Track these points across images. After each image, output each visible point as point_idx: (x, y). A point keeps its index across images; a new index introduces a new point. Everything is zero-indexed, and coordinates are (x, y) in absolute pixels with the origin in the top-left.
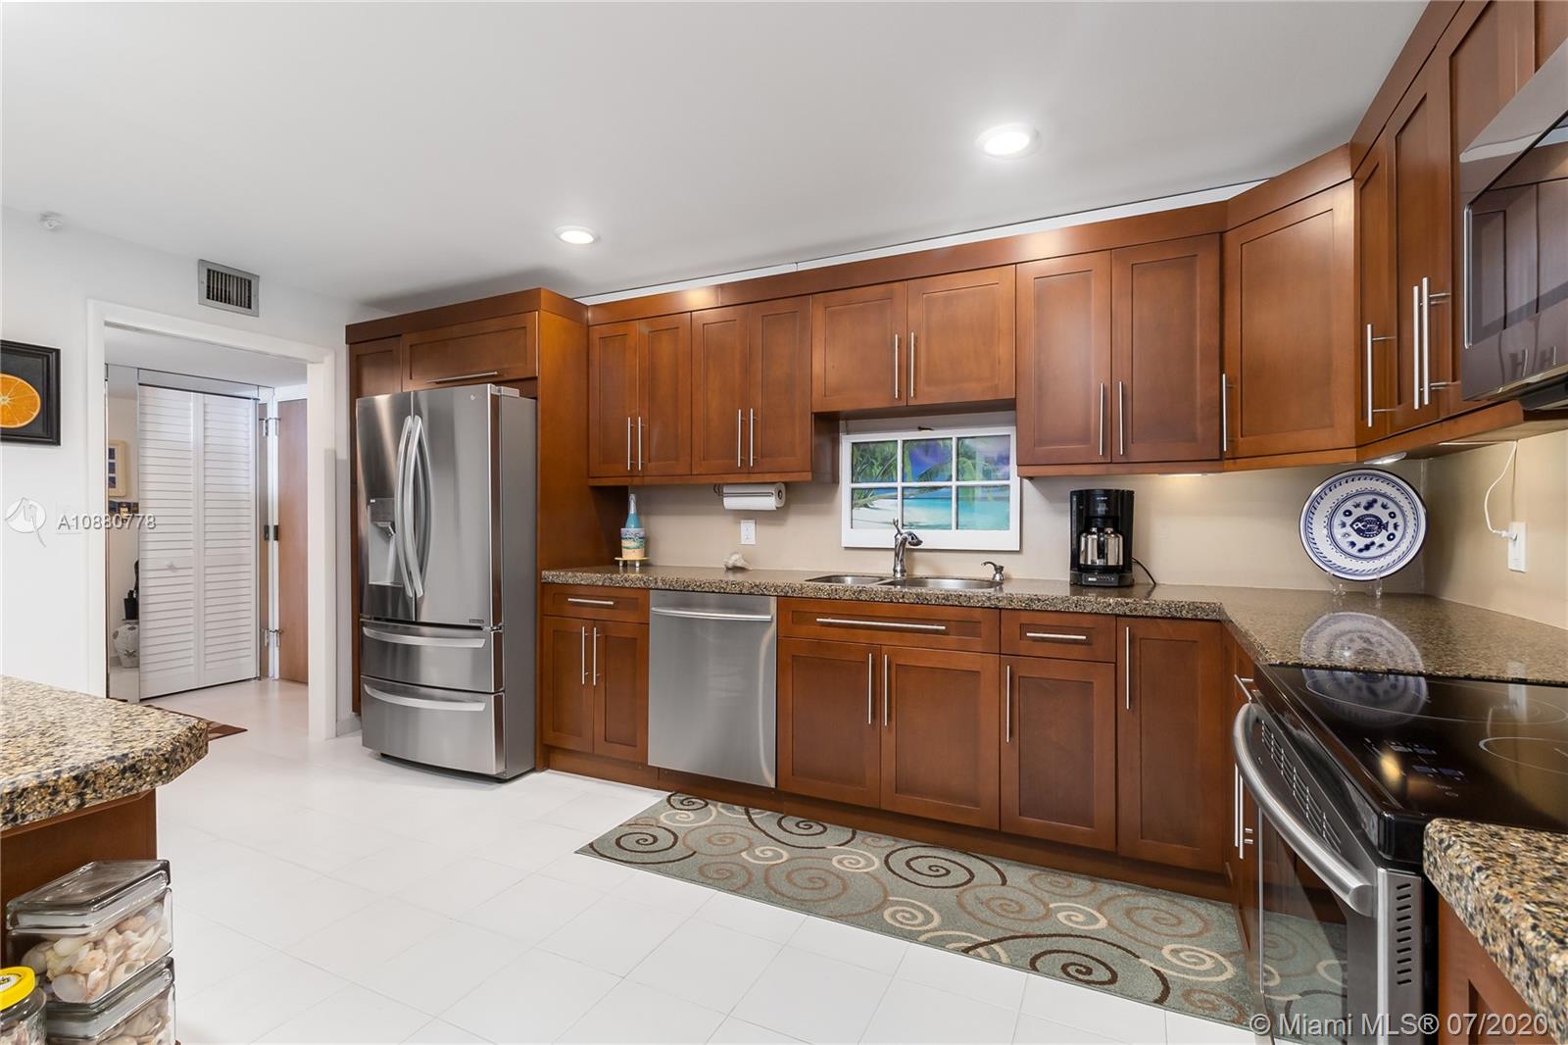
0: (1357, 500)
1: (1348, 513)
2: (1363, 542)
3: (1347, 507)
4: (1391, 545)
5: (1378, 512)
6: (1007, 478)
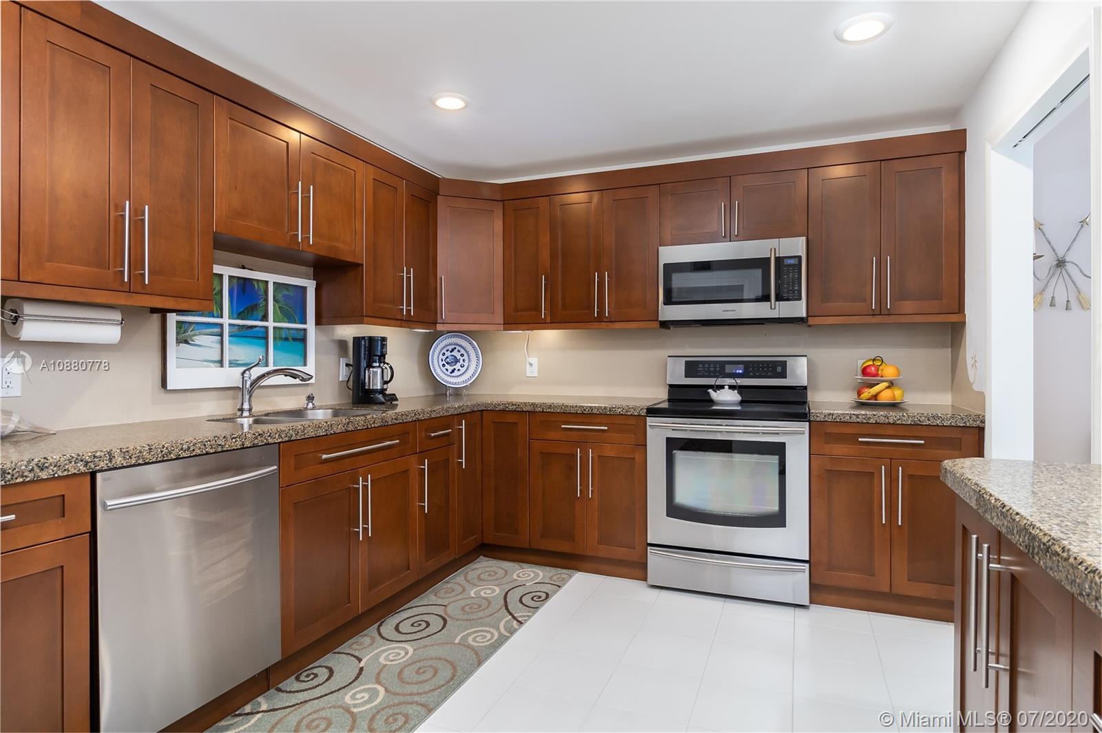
0: (448, 348)
1: (444, 354)
2: (450, 369)
3: (444, 351)
4: (463, 370)
5: (455, 353)
6: (305, 322)
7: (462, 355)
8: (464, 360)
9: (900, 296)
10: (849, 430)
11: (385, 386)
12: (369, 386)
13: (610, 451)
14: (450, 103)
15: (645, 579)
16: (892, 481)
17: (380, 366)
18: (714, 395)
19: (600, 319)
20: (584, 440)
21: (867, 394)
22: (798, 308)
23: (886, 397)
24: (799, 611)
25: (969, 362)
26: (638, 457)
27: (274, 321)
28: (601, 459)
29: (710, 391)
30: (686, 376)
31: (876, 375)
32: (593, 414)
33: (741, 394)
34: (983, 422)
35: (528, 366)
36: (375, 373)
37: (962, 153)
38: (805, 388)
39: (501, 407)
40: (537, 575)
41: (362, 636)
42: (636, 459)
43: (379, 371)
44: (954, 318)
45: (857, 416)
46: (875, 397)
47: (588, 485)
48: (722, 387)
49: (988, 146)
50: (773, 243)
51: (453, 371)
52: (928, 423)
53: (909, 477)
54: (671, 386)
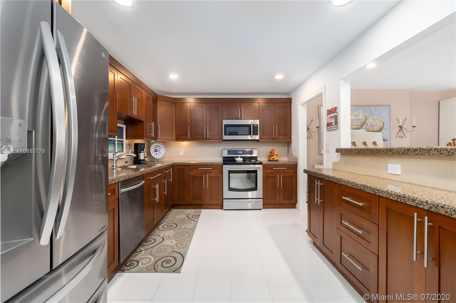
1: (154, 149)
2: (156, 153)
3: (154, 147)
4: (160, 153)
5: (157, 148)
6: (123, 139)
7: (159, 149)
8: (160, 150)
9: (279, 135)
10: (271, 166)
11: (145, 159)
12: (140, 158)
13: (212, 175)
14: (173, 77)
15: (223, 208)
16: (280, 178)
17: (143, 152)
18: (236, 159)
19: (206, 139)
20: (205, 172)
21: (272, 158)
22: (257, 137)
23: (275, 159)
24: (260, 211)
25: (293, 150)
26: (220, 176)
27: (117, 138)
28: (210, 177)
29: (235, 158)
30: (228, 154)
31: (274, 153)
32: (208, 165)
33: (243, 159)
34: (297, 163)
35: (180, 152)
36: (142, 154)
37: (291, 103)
38: (257, 157)
39: (180, 164)
40: (192, 212)
41: (155, 231)
42: (220, 177)
43: (143, 154)
44: (289, 140)
45: (273, 163)
46: (273, 159)
47: (206, 184)
48: (238, 157)
49: (298, 104)
50: (252, 121)
51: (157, 154)
52: (287, 164)
53: (283, 176)
54: (223, 157)
